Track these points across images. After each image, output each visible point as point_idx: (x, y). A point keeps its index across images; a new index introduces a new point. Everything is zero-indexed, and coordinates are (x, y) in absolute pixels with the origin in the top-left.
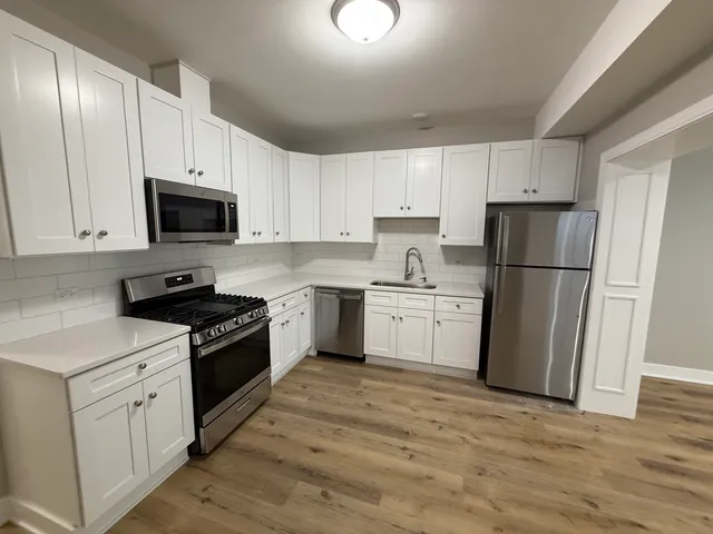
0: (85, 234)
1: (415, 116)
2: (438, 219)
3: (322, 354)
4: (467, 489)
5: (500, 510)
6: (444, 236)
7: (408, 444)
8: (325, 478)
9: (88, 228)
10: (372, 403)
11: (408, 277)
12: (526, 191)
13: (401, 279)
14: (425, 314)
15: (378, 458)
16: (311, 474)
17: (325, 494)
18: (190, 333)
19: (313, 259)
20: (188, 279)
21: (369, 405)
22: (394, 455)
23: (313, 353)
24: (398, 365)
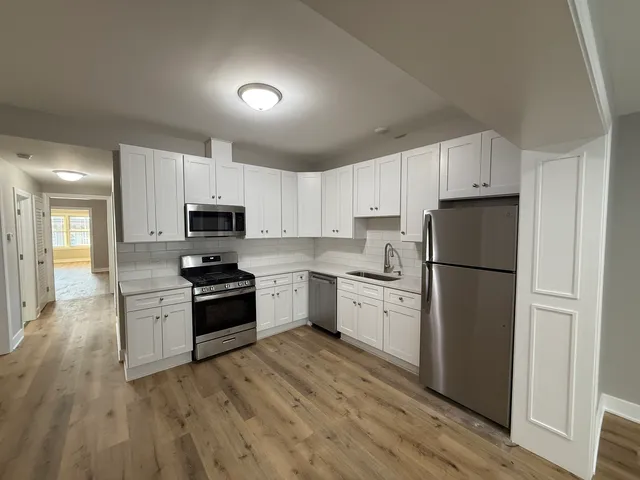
0: (152, 233)
1: (377, 130)
2: (399, 217)
3: (315, 327)
4: (306, 441)
5: (312, 463)
6: (403, 233)
7: (303, 399)
8: (236, 395)
9: (154, 230)
10: (311, 366)
11: (386, 269)
12: (476, 186)
13: (380, 271)
14: (377, 303)
15: (275, 398)
16: (232, 391)
17: (226, 403)
18: (193, 287)
19: (325, 251)
20: (217, 259)
21: (308, 366)
22: (286, 401)
23: (310, 324)
24: (362, 347)
